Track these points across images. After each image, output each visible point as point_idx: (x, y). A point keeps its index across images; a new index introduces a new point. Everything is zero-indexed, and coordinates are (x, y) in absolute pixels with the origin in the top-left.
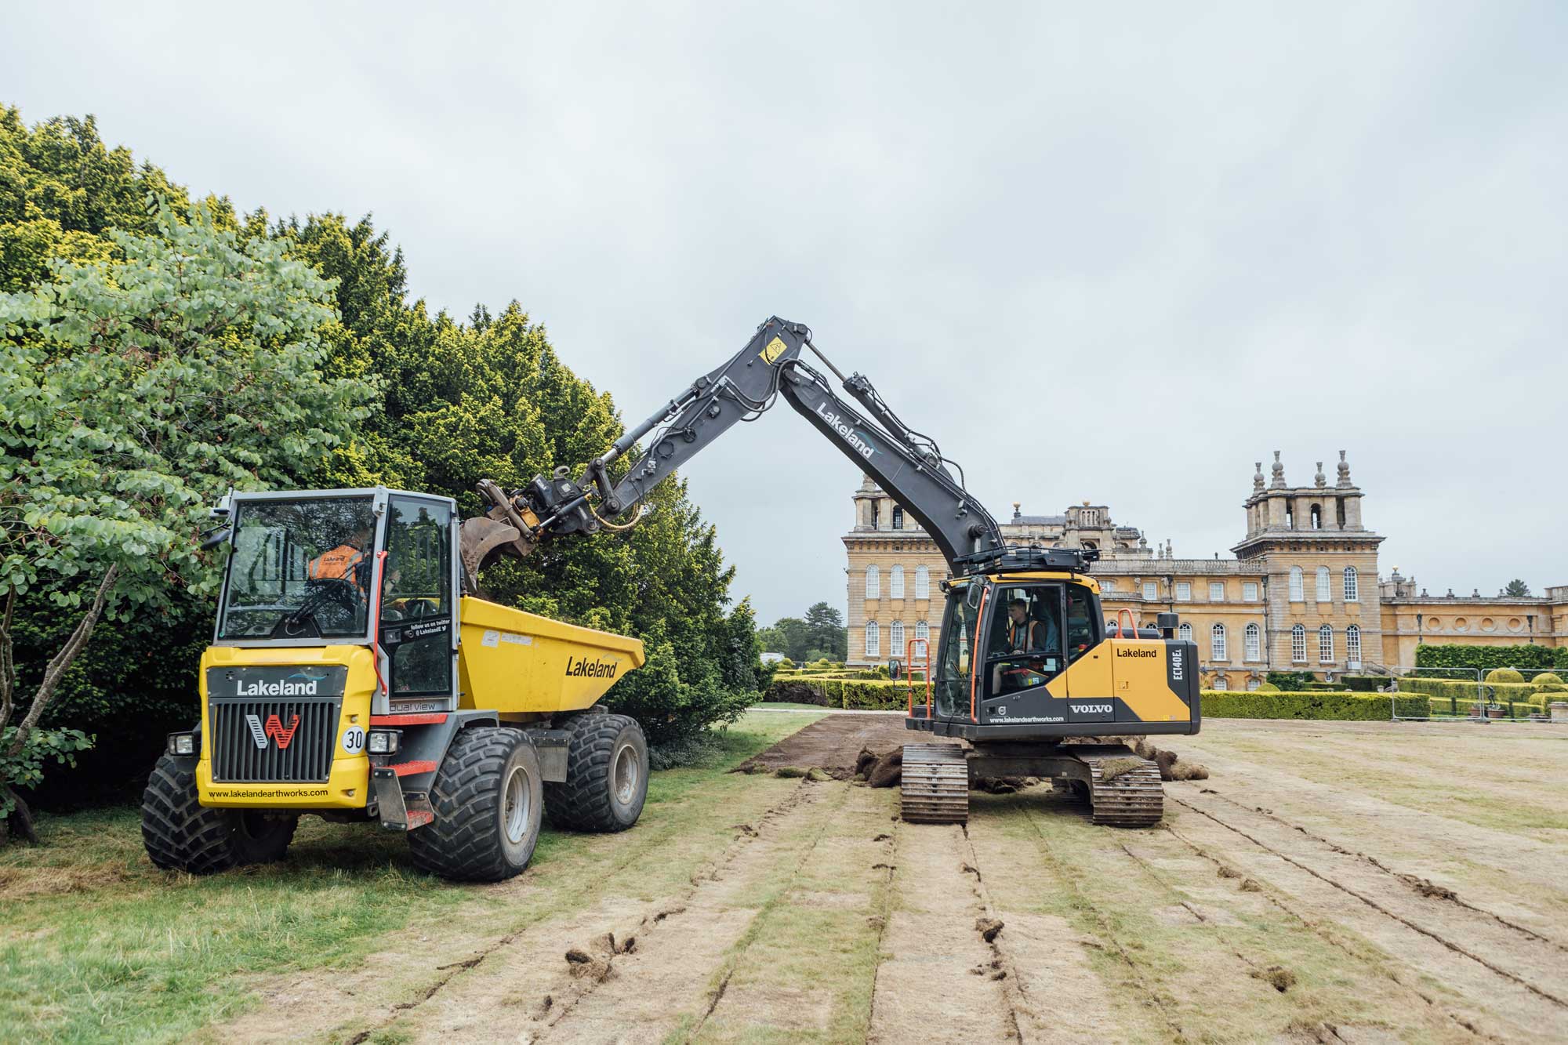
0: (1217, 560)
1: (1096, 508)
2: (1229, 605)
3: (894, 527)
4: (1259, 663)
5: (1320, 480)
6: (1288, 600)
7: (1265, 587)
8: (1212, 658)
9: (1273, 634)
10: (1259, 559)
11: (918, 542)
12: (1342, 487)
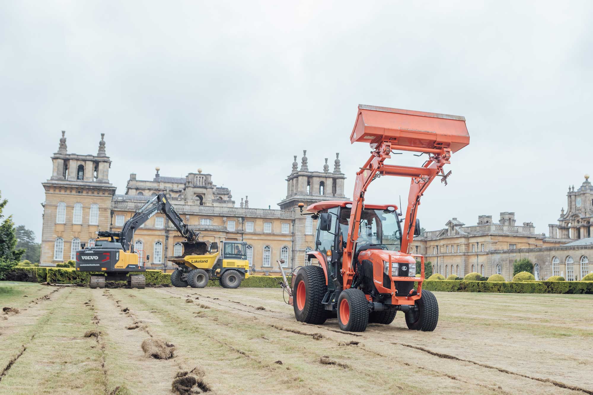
0: (270, 210)
1: (205, 175)
2: (274, 235)
3: (78, 178)
4: (287, 268)
5: (326, 168)
6: (304, 233)
7: (293, 226)
8: (262, 265)
9: (295, 252)
10: (291, 210)
11: (93, 189)
12: (336, 173)
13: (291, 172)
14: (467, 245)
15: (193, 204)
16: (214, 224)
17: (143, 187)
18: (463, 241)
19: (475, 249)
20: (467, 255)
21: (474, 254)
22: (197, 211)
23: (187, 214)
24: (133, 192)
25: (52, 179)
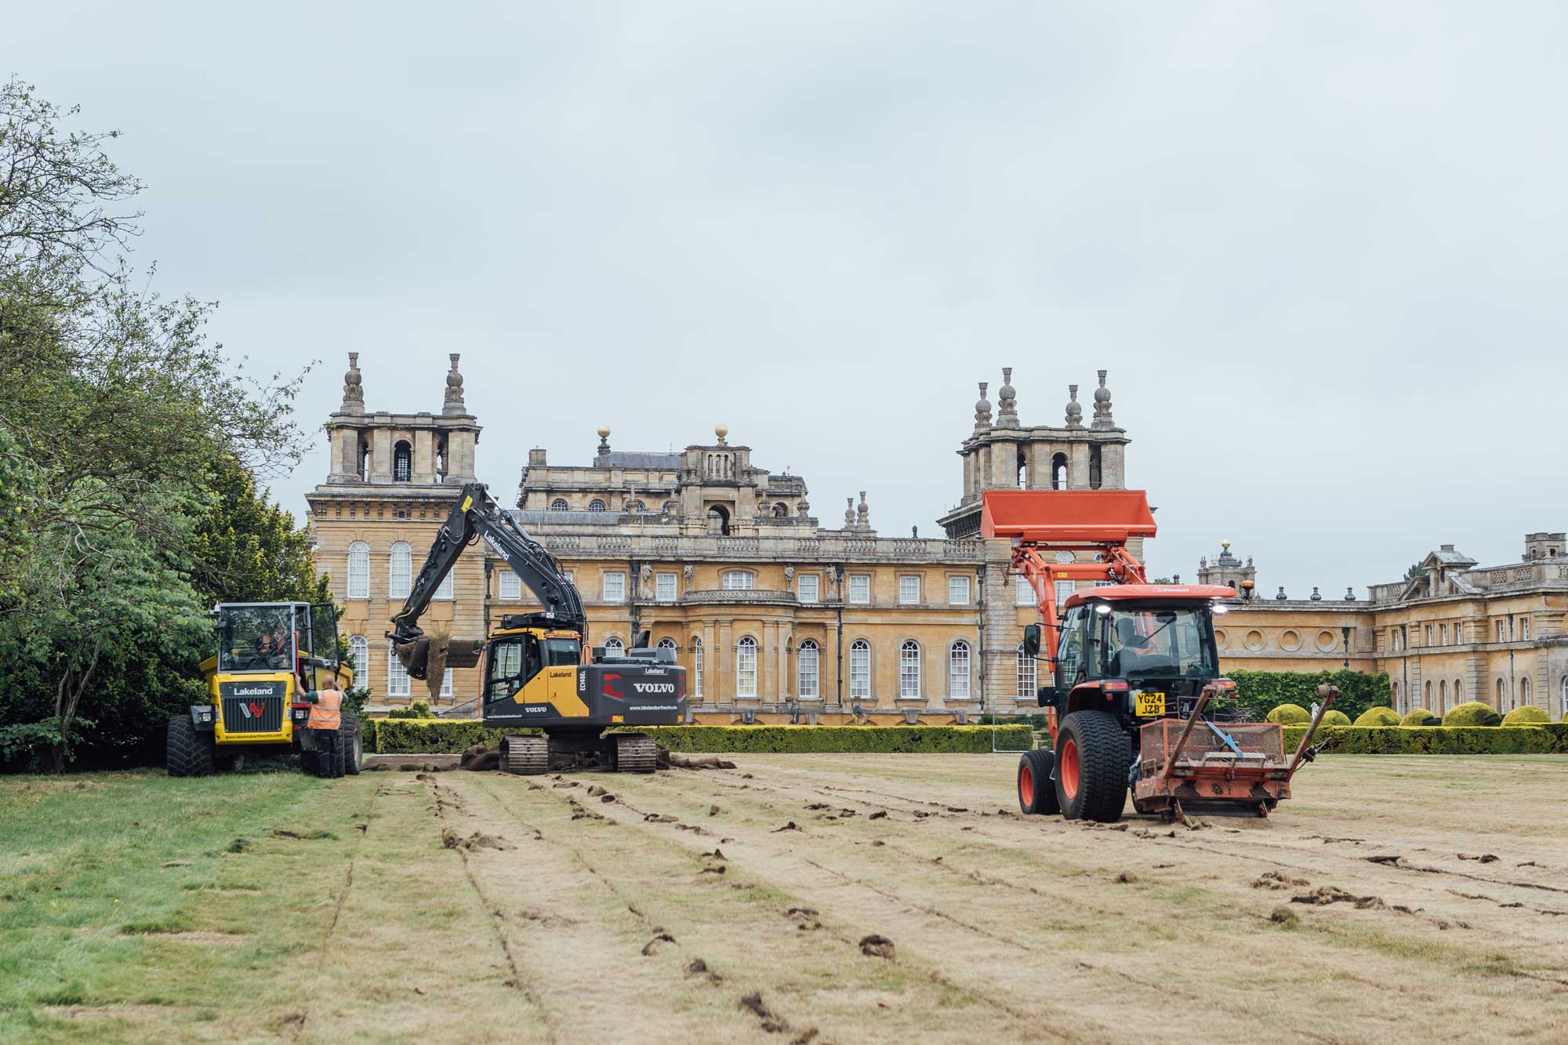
0: (915, 539)
1: (732, 449)
2: (927, 610)
3: (396, 478)
4: (968, 701)
5: (1073, 414)
6: (1013, 603)
7: (980, 582)
8: (898, 695)
9: (990, 657)
10: (974, 538)
11: (437, 505)
12: (1099, 428)
13: (973, 430)
14: (1484, 623)
15: (702, 533)
16: (762, 587)
17: (565, 486)
18: (1469, 611)
19: (1505, 634)
20: (1481, 653)
21: (1503, 647)
22: (712, 553)
23: (687, 563)
24: (538, 502)
25: (329, 485)
